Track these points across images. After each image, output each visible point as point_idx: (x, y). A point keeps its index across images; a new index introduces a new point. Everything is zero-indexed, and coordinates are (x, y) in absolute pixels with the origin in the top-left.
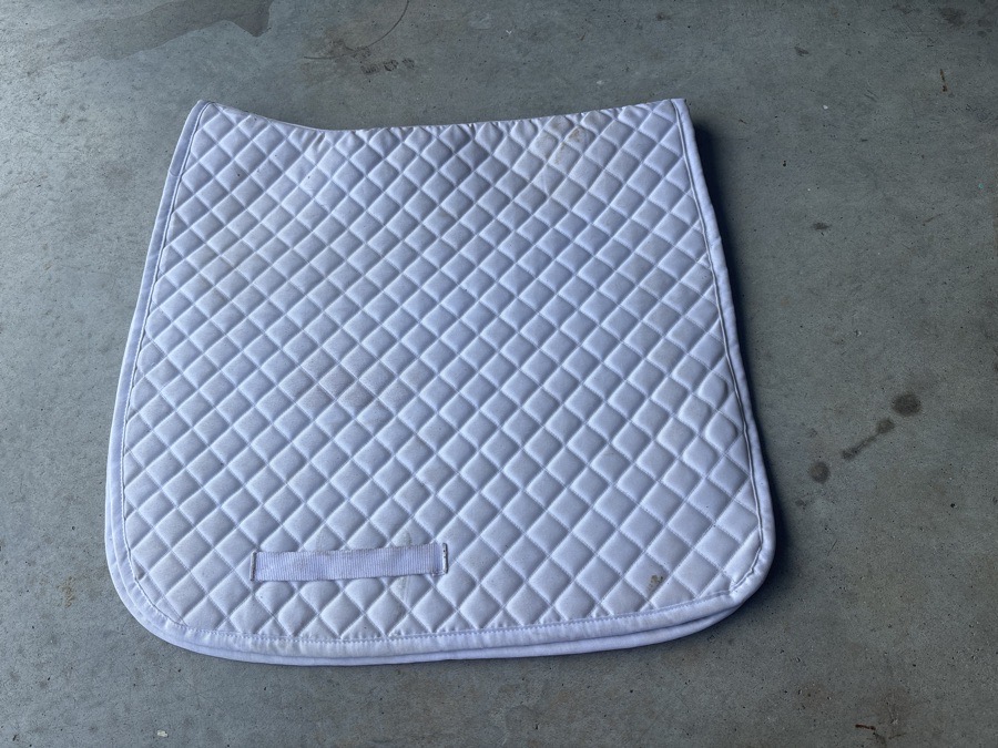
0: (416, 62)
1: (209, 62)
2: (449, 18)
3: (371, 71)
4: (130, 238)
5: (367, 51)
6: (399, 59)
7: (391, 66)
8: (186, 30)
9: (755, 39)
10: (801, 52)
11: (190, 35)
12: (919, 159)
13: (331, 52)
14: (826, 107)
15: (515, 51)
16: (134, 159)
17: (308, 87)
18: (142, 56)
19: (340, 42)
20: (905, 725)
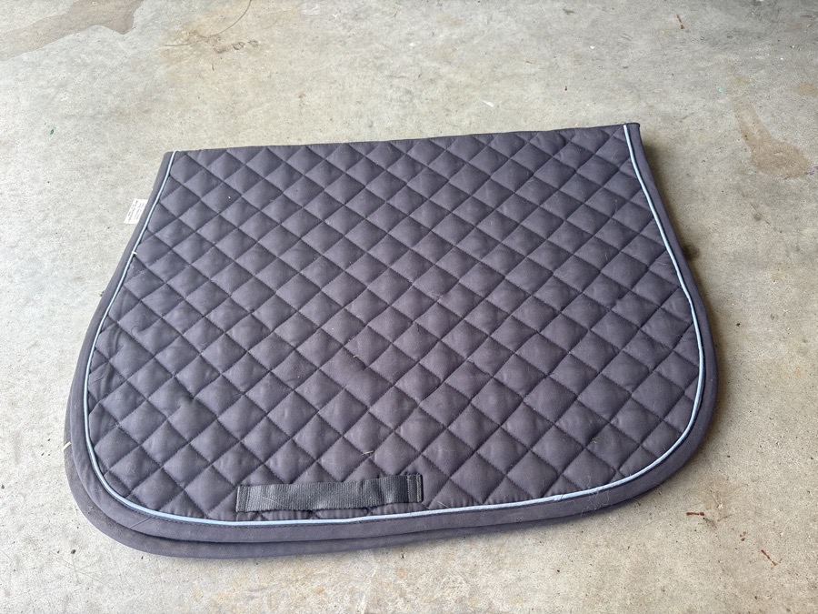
0: (260, 42)
1: (83, 56)
2: (285, 10)
3: (222, 51)
4: (12, 193)
5: (218, 37)
6: (245, 41)
7: (239, 47)
8: (63, 35)
9: (531, 6)
10: (568, 12)
11: (67, 38)
12: (670, 77)
13: (188, 40)
14: (592, 47)
15: (341, 28)
16: (16, 132)
17: (168, 67)
18: (25, 57)
19: (195, 32)
20: (729, 508)
